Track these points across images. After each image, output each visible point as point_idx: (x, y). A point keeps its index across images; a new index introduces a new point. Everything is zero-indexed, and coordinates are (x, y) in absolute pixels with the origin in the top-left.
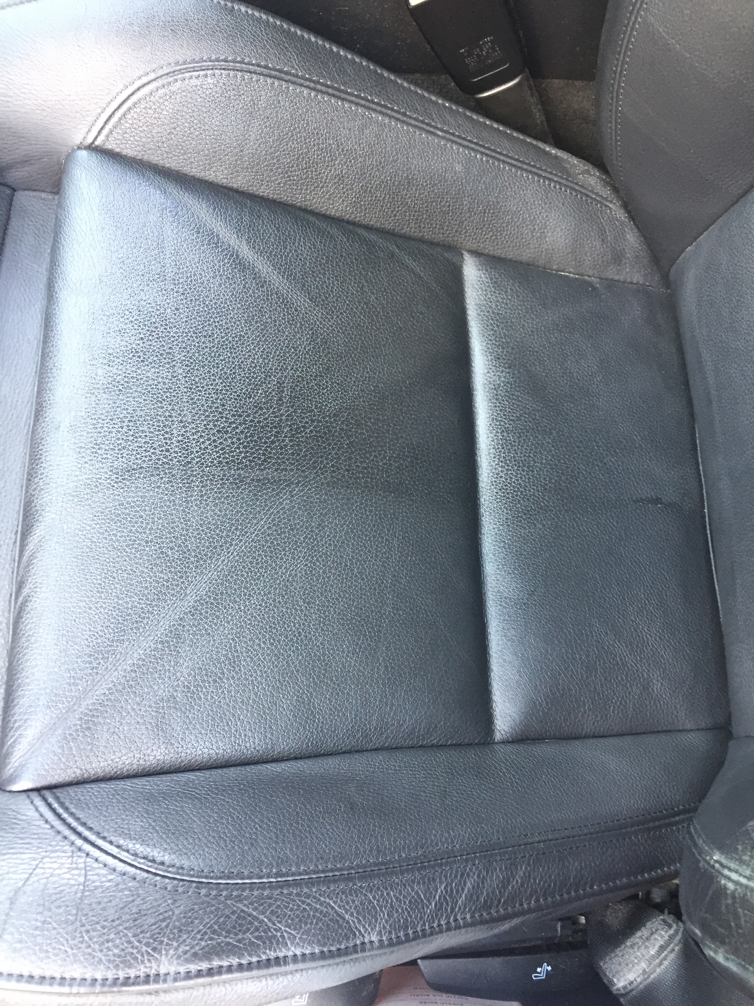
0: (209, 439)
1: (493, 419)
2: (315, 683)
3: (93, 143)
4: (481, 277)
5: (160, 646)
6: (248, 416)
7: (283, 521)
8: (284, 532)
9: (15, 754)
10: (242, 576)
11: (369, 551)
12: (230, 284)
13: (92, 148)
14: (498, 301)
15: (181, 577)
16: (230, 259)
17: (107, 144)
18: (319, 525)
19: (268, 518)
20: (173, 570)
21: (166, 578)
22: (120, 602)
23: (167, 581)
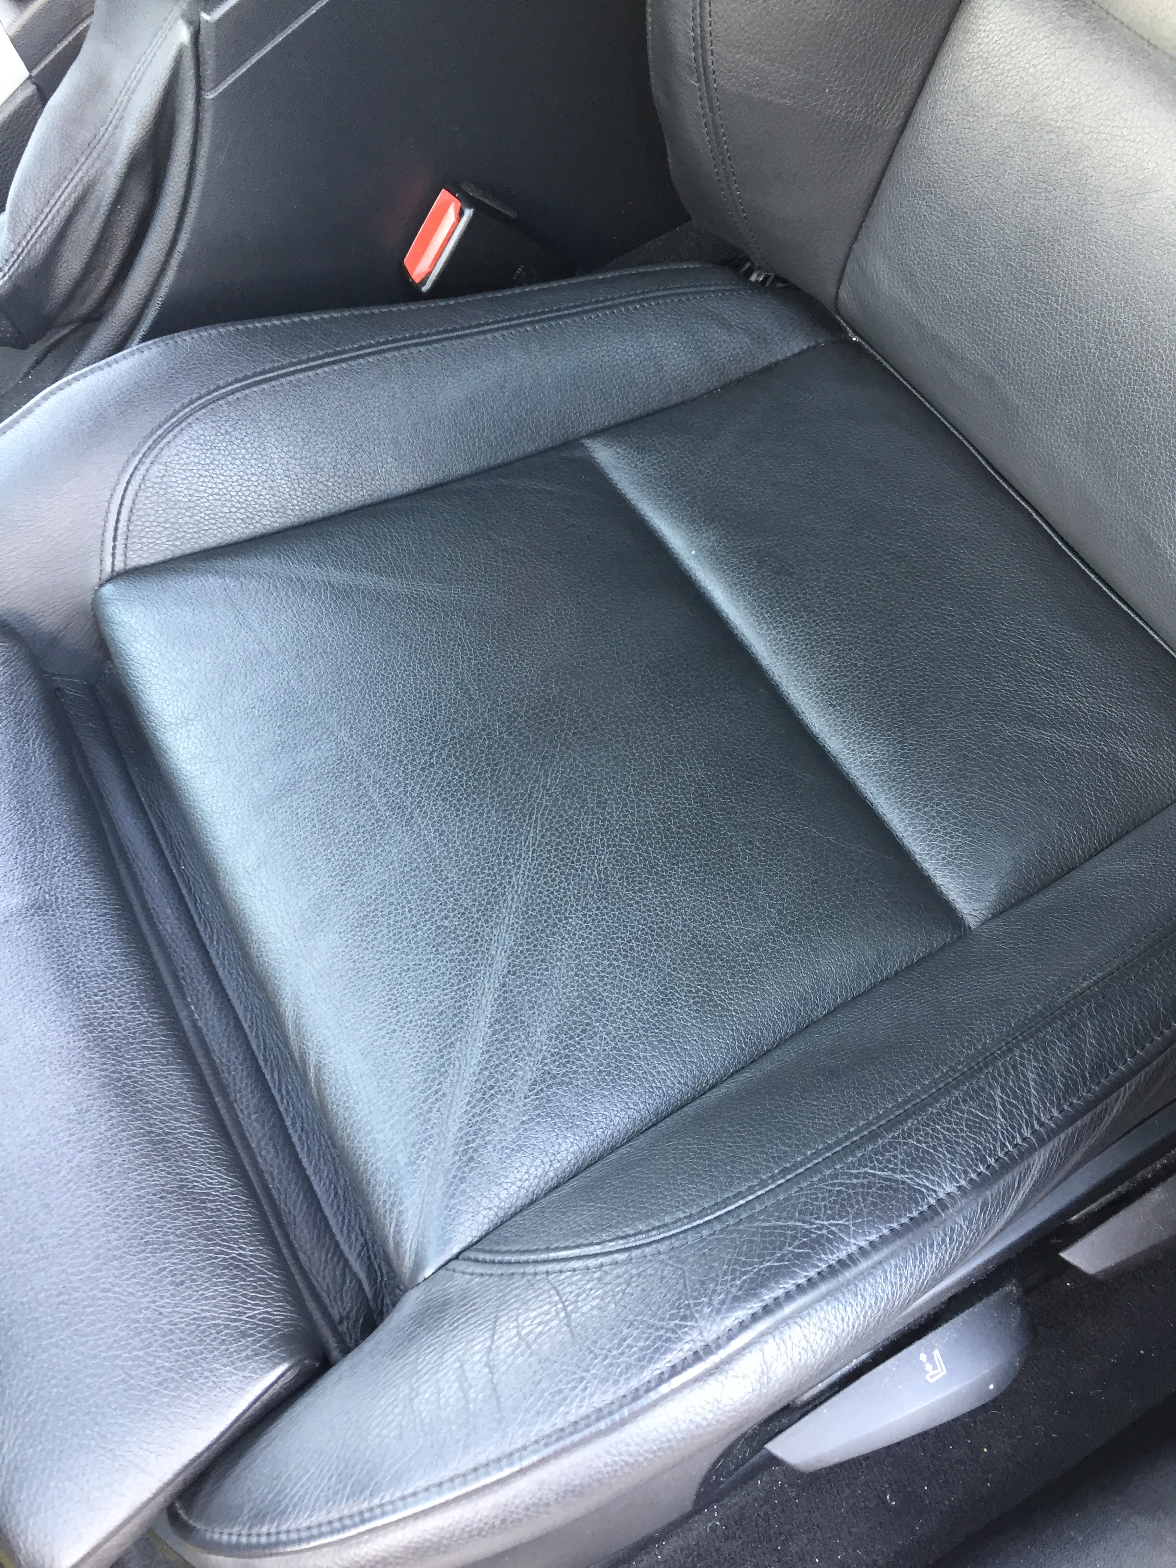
0: (416, 783)
1: (730, 586)
2: (705, 973)
3: (113, 571)
4: (618, 453)
5: (497, 1027)
6: (445, 735)
7: (555, 820)
8: (564, 831)
9: (405, 1237)
10: (544, 902)
11: (676, 799)
12: (343, 617)
13: (115, 577)
14: (653, 464)
15: (476, 941)
16: (325, 594)
17: (128, 562)
18: (599, 802)
19: (535, 827)
20: (461, 939)
21: (458, 951)
22: (423, 1005)
23: (462, 954)
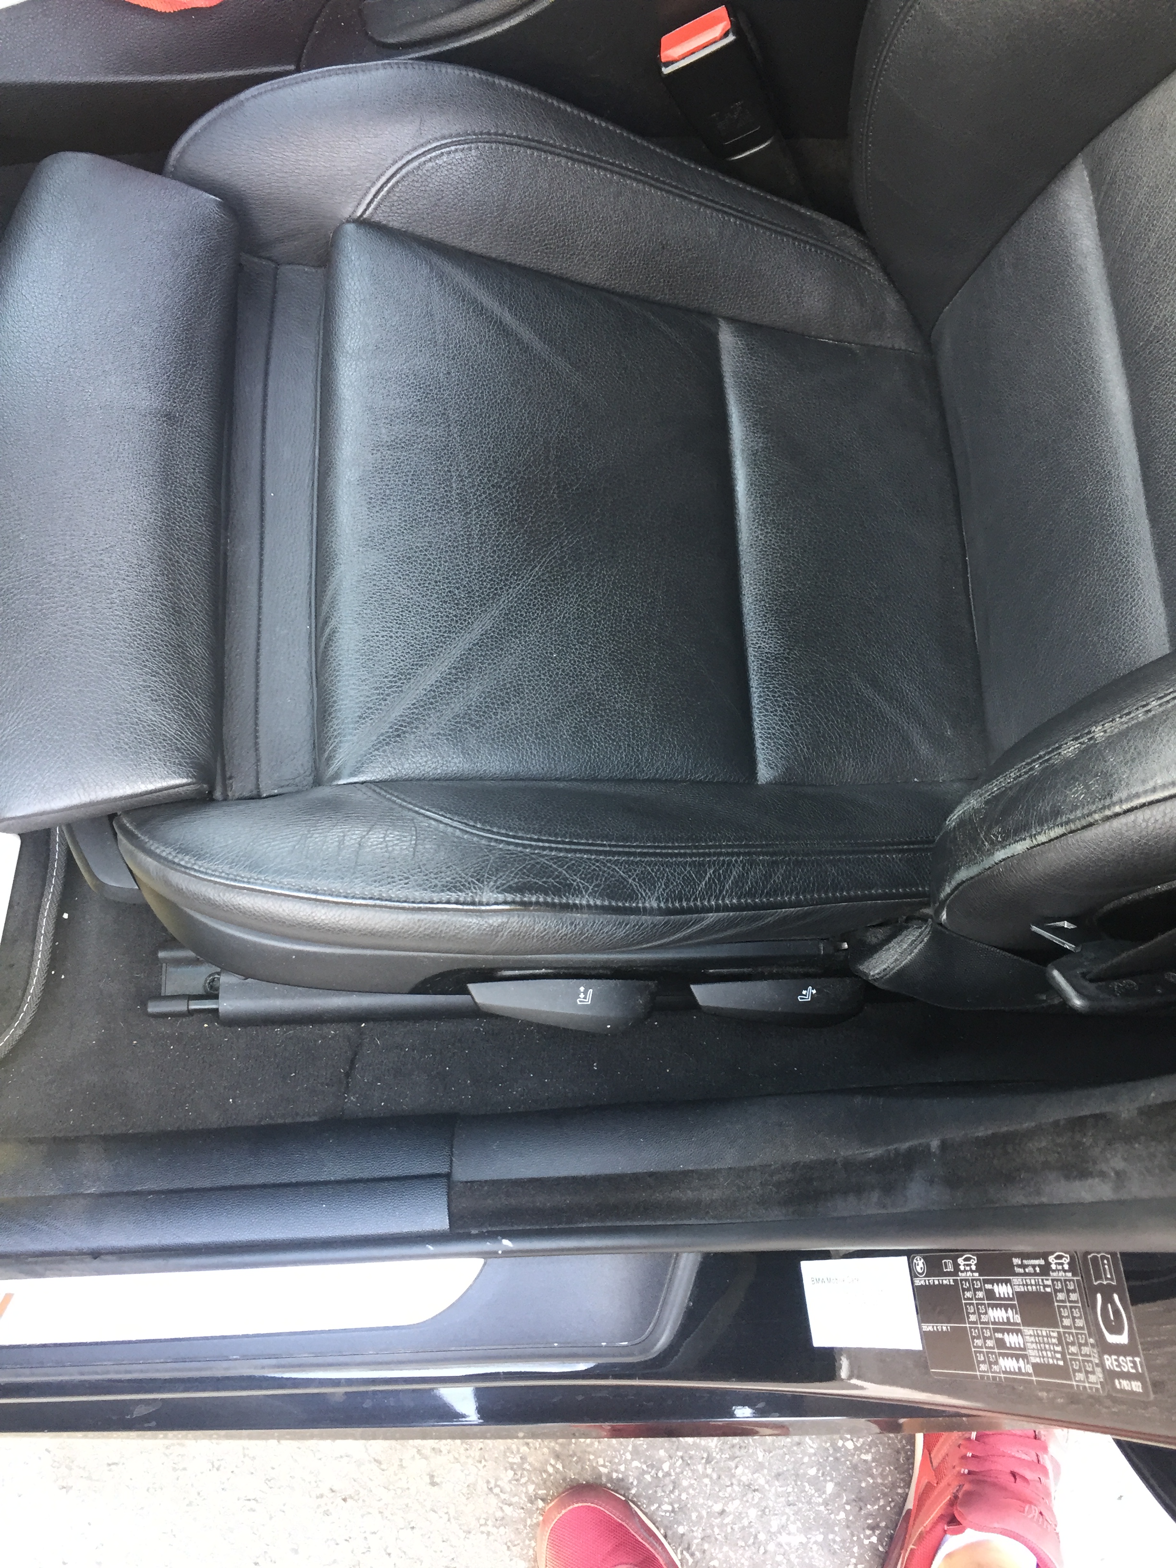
0: (484, 493)
1: (751, 485)
2: (591, 714)
3: (361, 216)
4: (737, 344)
5: (454, 671)
6: (519, 472)
7: (555, 569)
8: (557, 579)
9: (337, 756)
10: (521, 615)
11: (636, 601)
12: (496, 350)
13: (361, 222)
14: (755, 368)
15: (468, 614)
16: (494, 326)
17: (375, 216)
18: (588, 574)
19: (541, 566)
20: (460, 607)
21: (454, 613)
22: (417, 632)
23: (456, 616)
